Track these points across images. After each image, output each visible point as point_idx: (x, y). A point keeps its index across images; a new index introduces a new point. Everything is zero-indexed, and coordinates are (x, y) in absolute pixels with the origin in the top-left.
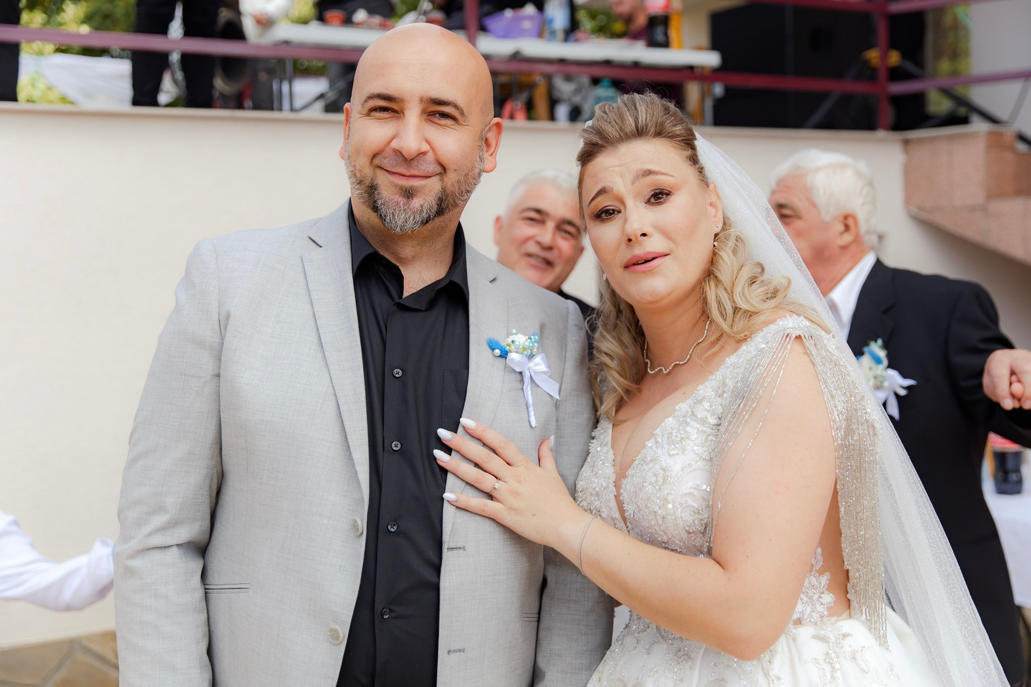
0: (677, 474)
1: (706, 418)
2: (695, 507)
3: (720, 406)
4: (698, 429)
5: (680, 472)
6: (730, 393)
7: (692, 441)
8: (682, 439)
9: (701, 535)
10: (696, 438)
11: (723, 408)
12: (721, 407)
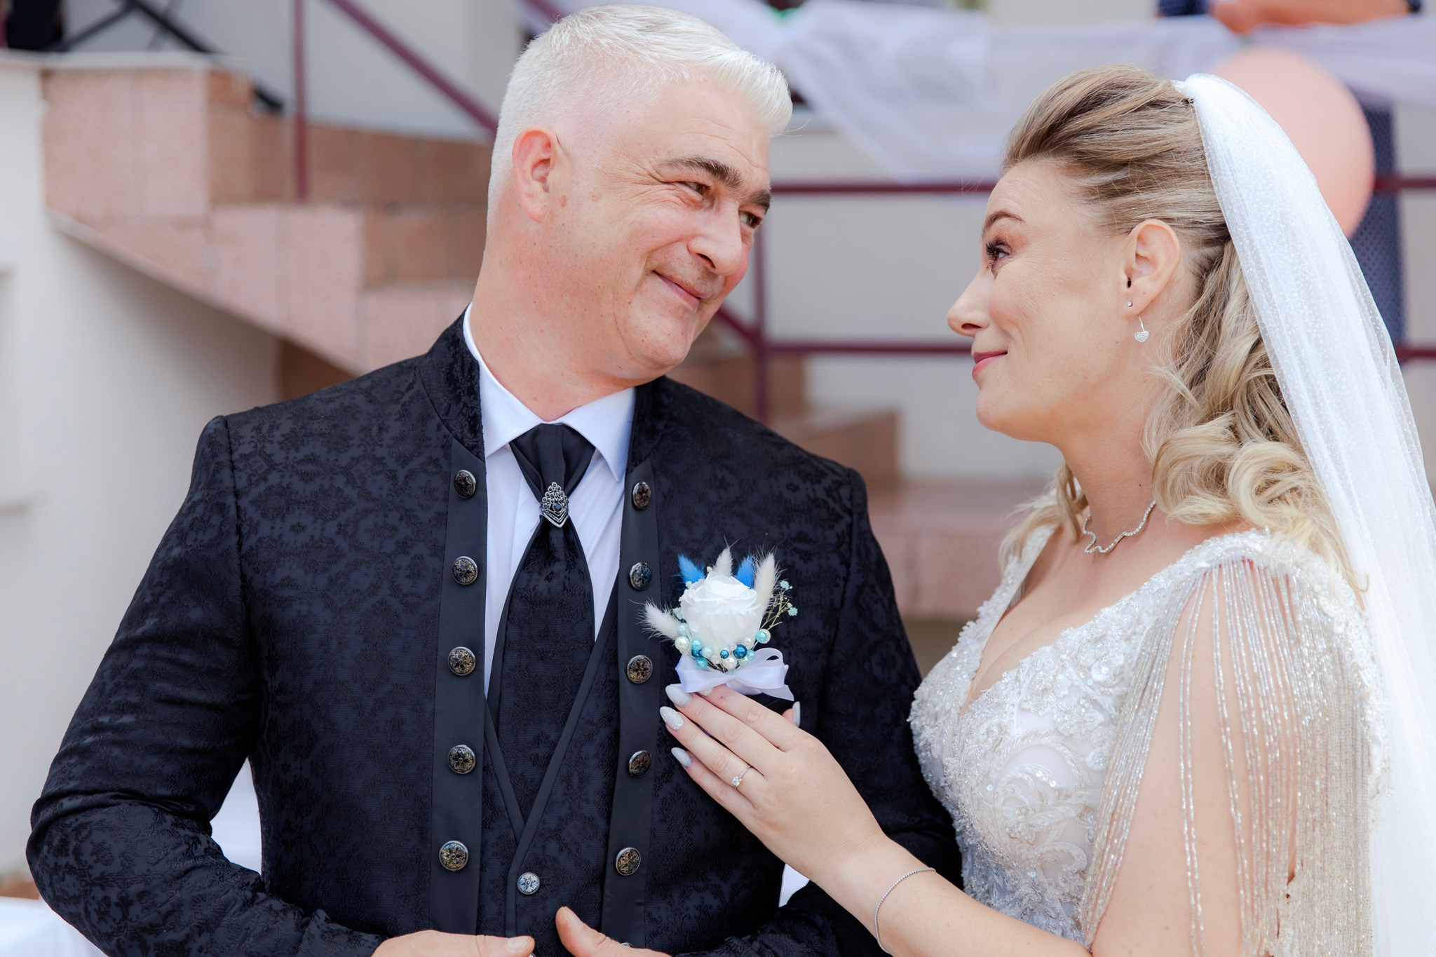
0: (1014, 742)
1: (1090, 669)
2: (1025, 803)
3: (1123, 655)
4: (1072, 684)
5: (1019, 741)
6: (1143, 638)
7: (1057, 698)
8: (1045, 690)
9: (1028, 846)
10: (1064, 696)
11: (1126, 660)
12: (1122, 657)
